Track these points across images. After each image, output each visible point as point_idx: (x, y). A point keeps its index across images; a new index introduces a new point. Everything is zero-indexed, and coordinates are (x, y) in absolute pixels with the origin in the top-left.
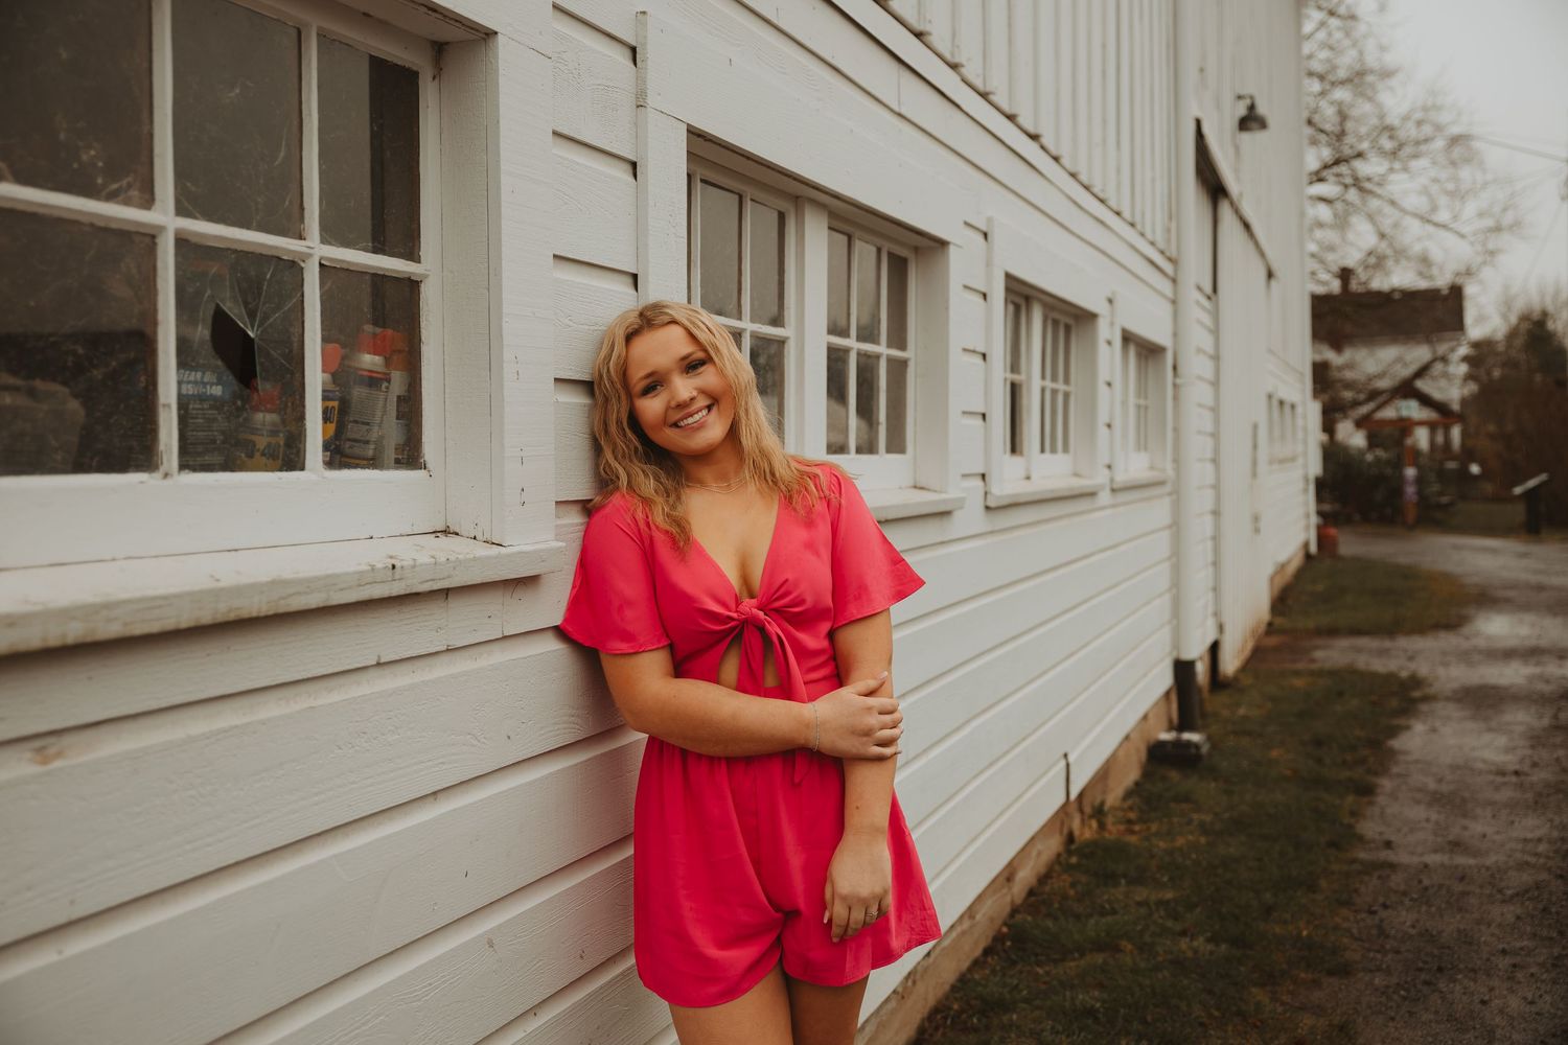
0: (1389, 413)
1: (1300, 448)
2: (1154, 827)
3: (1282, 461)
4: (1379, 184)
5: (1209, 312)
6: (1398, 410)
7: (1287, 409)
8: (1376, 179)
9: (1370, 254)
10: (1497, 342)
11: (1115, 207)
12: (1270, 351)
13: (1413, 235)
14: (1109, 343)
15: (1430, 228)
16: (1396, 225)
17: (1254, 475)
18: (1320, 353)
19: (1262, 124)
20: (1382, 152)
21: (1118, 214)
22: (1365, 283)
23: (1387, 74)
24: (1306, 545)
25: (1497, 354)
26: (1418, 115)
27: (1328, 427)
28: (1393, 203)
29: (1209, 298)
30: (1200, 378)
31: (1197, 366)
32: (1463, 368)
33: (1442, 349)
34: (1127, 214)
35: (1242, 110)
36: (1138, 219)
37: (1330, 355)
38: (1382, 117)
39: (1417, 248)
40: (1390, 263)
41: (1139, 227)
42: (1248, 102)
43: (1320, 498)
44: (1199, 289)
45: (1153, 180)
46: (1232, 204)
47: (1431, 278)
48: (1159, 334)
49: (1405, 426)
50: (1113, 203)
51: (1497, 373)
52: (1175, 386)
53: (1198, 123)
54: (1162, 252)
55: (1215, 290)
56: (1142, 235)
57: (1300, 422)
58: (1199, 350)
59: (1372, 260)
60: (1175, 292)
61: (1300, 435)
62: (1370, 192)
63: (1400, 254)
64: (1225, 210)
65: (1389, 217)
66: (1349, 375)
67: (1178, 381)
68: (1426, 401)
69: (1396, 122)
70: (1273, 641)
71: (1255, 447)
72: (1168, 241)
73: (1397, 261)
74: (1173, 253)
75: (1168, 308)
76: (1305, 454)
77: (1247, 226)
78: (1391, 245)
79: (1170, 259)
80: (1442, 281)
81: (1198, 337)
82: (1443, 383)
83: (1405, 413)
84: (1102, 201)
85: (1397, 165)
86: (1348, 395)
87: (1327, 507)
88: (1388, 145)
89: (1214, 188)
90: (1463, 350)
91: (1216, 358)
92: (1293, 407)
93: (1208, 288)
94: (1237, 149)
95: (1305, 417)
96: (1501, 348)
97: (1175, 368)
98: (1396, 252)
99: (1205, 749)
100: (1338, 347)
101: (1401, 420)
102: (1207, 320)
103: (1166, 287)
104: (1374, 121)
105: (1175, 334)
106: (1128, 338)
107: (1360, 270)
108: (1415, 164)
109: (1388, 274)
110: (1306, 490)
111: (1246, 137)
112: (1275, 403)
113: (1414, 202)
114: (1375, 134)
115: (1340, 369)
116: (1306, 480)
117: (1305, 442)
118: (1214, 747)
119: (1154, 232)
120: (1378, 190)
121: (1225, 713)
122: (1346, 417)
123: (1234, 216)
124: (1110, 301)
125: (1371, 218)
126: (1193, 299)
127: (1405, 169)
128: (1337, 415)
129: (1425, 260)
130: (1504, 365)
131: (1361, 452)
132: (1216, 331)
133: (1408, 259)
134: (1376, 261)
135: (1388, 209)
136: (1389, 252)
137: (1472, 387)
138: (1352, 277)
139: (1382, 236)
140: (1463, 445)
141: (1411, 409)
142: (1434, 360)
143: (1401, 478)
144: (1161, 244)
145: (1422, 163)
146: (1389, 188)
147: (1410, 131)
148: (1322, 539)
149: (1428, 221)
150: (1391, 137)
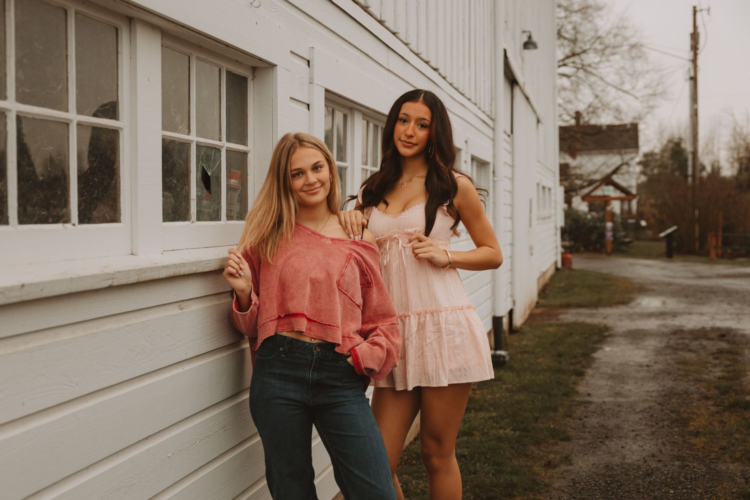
0: (598, 193)
1: (553, 211)
2: (485, 391)
3: (544, 219)
4: (595, 68)
5: (509, 143)
6: (603, 191)
7: (547, 190)
8: (593, 65)
9: (590, 106)
10: (656, 154)
11: (468, 96)
12: (538, 161)
13: (612, 96)
14: (465, 162)
15: (620, 93)
16: (603, 91)
17: (530, 226)
18: (564, 159)
19: (535, 46)
20: (596, 51)
21: (469, 100)
22: (587, 122)
23: (599, 8)
24: (556, 263)
25: (656, 161)
26: (615, 31)
27: (568, 201)
28: (602, 79)
29: (509, 136)
30: (505, 177)
31: (503, 171)
32: (638, 169)
33: (627, 158)
34: (473, 100)
35: (525, 39)
36: (478, 102)
37: (569, 160)
38: (596, 31)
39: (614, 104)
40: (600, 111)
41: (478, 105)
42: (528, 34)
43: (563, 238)
44: (505, 132)
45: (484, 81)
46: (520, 88)
47: (621, 119)
48: (486, 156)
49: (606, 200)
50: (467, 96)
51: (656, 171)
52: (494, 181)
53: (505, 51)
54: (488, 116)
55: (512, 132)
56: (480, 108)
57: (553, 198)
58: (505, 163)
59: (591, 109)
60: (494, 135)
61: (553, 203)
62: (591, 73)
63: (606, 106)
64: (517, 91)
65: (600, 85)
66: (578, 171)
67: (495, 179)
68: (617, 187)
69: (604, 35)
70: (539, 311)
71: (531, 211)
72: (491, 111)
73: (604, 110)
74: (493, 117)
75: (491, 142)
76: (556, 214)
77: (527, 98)
78: (600, 101)
79: (491, 119)
80: (627, 120)
81: (504, 157)
82: (626, 176)
83: (607, 193)
84: (462, 94)
85: (604, 59)
86: (578, 182)
87: (567, 243)
88: (599, 47)
89: (512, 81)
90: (638, 159)
91: (512, 166)
92: (550, 189)
93: (509, 132)
94: (523, 58)
95: (555, 195)
96: (658, 157)
97: (494, 172)
98: (603, 105)
99: (507, 358)
100: (573, 155)
101: (604, 196)
102: (508, 147)
103: (490, 132)
104: (592, 33)
105: (494, 156)
106: (473, 158)
107: (585, 114)
108: (612, 58)
109: (598, 116)
110: (556, 234)
111: (527, 52)
112: (541, 188)
113: (612, 78)
114: (593, 40)
115: (575, 168)
116: (556, 229)
117: (555, 208)
118: (511, 358)
119: (484, 106)
120: (595, 72)
121: (516, 344)
122: (577, 195)
123: (522, 94)
124: (466, 142)
125: (590, 86)
126: (502, 137)
127: (608, 61)
128: (573, 194)
129: (618, 110)
130: (660, 166)
131: (585, 214)
132: (512, 153)
133: (609, 109)
134: (594, 111)
135: (599, 82)
136: (599, 105)
137: (643, 179)
138: (581, 118)
139: (597, 96)
140: (638, 210)
141: (610, 191)
142: (622, 165)
143: (604, 228)
144: (488, 113)
145: (617, 57)
146: (600, 70)
147: (610, 40)
148: (564, 260)
149: (620, 89)
150: (601, 43)
